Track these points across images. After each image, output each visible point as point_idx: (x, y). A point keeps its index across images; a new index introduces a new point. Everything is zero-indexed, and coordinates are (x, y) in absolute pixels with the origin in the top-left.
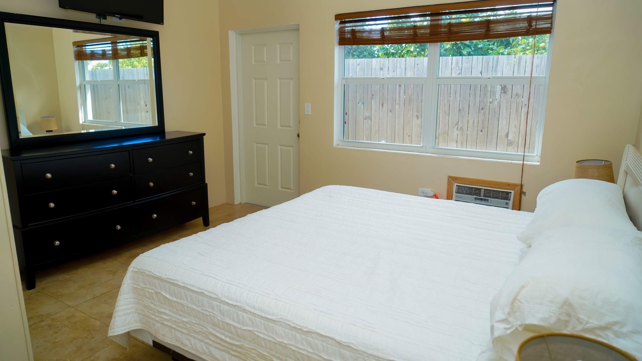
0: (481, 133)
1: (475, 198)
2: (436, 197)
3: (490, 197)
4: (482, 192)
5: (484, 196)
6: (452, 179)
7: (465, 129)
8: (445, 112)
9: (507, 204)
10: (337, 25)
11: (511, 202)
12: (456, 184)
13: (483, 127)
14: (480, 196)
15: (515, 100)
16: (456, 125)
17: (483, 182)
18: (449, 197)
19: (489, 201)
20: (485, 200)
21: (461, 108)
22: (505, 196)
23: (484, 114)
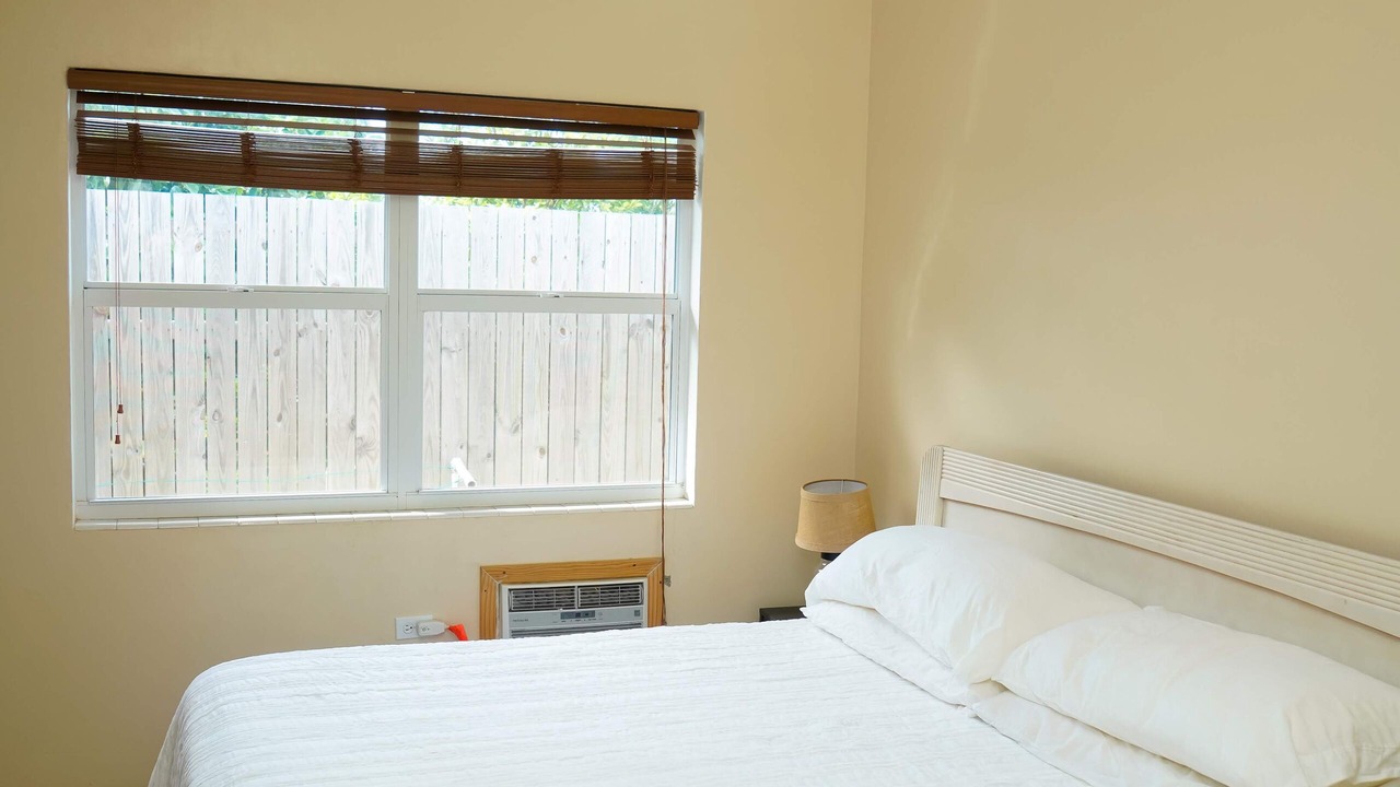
0: (280, 425)
1: (563, 616)
2: (458, 633)
3: (595, 605)
4: (578, 594)
5: (583, 605)
6: (492, 576)
7: (229, 413)
8: (160, 366)
9: (637, 613)
10: (68, 106)
11: (644, 608)
12: (505, 588)
13: (283, 408)
14: (571, 606)
15: (366, 327)
16: (200, 404)
17: (573, 569)
18: (488, 631)
19: (597, 616)
20: (587, 615)
21: (210, 353)
22: (629, 595)
23: (284, 366)
